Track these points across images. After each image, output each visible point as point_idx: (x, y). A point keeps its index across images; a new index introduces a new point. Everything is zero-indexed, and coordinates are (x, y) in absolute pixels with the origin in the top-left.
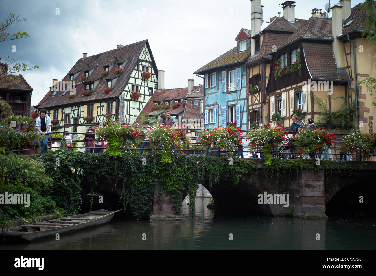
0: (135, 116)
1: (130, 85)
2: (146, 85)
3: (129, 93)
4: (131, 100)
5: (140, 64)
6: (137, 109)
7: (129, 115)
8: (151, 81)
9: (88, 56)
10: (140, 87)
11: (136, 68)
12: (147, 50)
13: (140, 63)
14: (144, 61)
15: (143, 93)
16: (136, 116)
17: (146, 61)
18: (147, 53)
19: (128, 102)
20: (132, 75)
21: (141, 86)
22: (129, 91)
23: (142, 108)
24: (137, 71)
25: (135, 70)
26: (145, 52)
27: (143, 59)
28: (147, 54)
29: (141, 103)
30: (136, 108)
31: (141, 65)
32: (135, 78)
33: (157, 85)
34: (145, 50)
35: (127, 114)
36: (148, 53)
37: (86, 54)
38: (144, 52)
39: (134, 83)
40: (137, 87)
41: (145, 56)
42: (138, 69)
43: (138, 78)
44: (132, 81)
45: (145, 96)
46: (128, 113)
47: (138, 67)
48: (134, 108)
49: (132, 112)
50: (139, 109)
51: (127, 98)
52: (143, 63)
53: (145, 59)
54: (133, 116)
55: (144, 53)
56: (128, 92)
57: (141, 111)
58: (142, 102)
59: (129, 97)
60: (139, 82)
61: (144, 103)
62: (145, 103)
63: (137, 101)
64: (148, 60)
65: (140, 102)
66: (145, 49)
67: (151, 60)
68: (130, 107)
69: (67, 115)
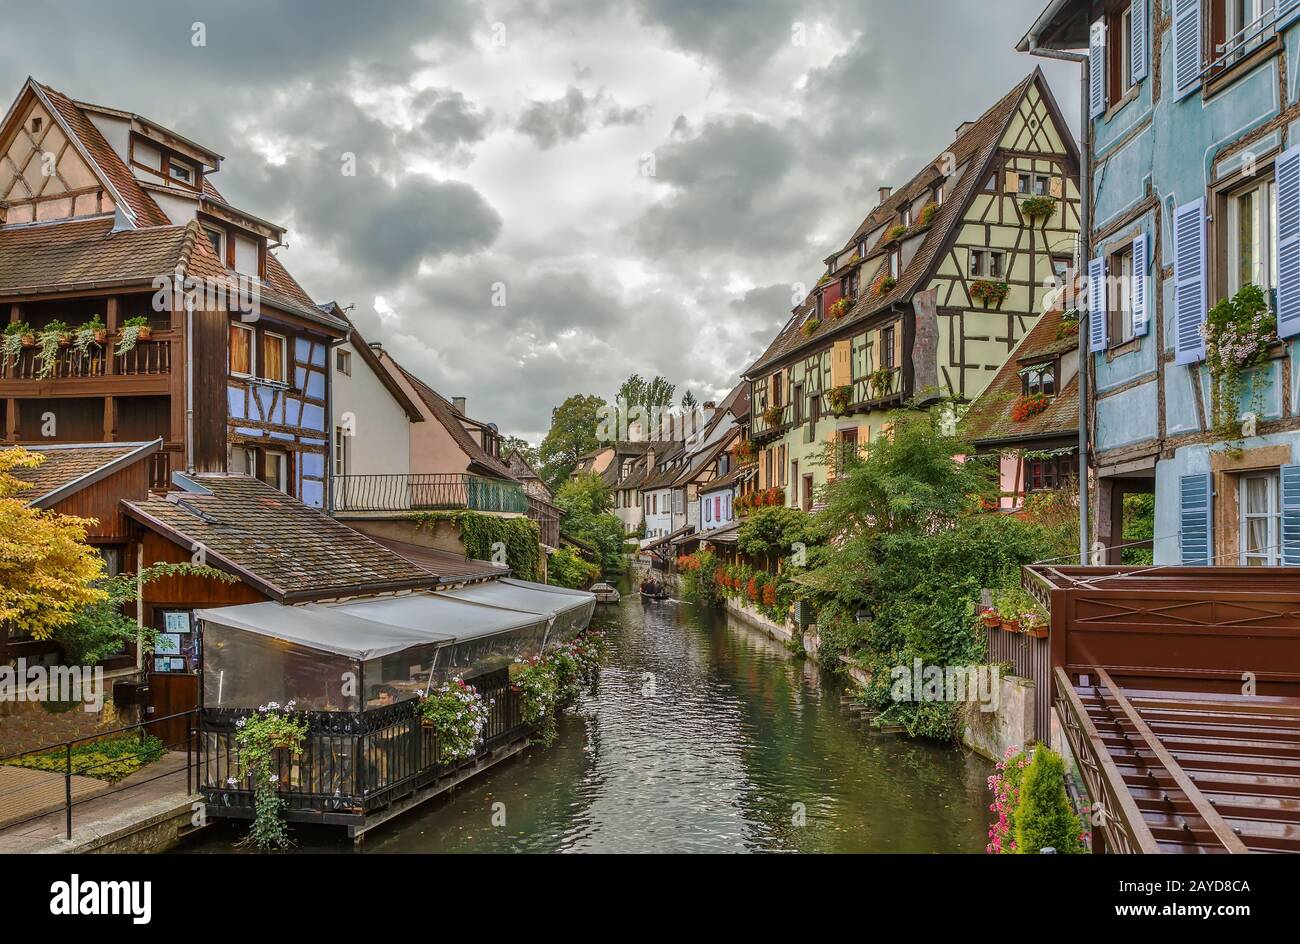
0: (988, 368)
1: (962, 255)
2: (1039, 245)
3: (958, 284)
4: (972, 309)
5: (1010, 170)
6: (998, 339)
7: (963, 366)
8: (1063, 229)
10: (1009, 255)
11: (991, 185)
12: (1041, 110)
13: (1010, 164)
14: (1026, 154)
15: (1028, 280)
16: (994, 368)
17: (1035, 156)
18: (1041, 123)
19: (957, 319)
20: (974, 213)
21: (1015, 251)
22: (960, 277)
23: (1020, 336)
24: (997, 197)
25: (988, 193)
26: (1033, 117)
27: (1022, 146)
28: (1041, 127)
29: (1016, 318)
30: (992, 339)
31: (1015, 170)
32: (988, 226)
34: (1033, 112)
35: (952, 364)
36: (1048, 124)
38: (1026, 121)
39: (984, 244)
40: (996, 256)
41: (1033, 138)
42: (999, 191)
43: (1000, 224)
44: (972, 235)
45: (1036, 288)
46: (957, 360)
47: (1001, 181)
48: (986, 339)
49: (974, 353)
50: (1010, 341)
51: (949, 304)
52: (1024, 164)
53: (1033, 148)
54: (982, 368)
55: (1026, 125)
56: (953, 279)
57: (1016, 347)
58: (1020, 314)
59: (959, 298)
60: (1003, 238)
61: (1030, 314)
62: (1038, 314)
63: (998, 311)
64: (1045, 148)
65: (1011, 314)
66: (1033, 108)
67: (1060, 149)
68: (965, 335)
69: (799, 388)
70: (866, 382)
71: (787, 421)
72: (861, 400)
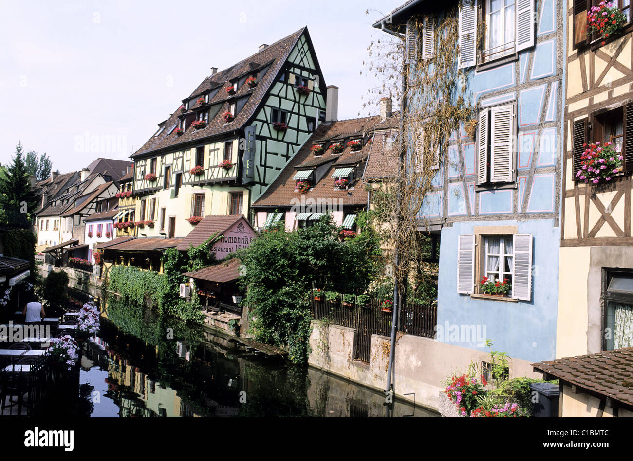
0: (277, 169)
1: (268, 110)
2: (302, 112)
3: (266, 124)
4: (271, 138)
5: (291, 73)
6: (282, 155)
7: (265, 166)
8: (312, 106)
9: (218, 71)
10: (289, 114)
11: (283, 78)
12: (306, 47)
13: (291, 70)
14: (298, 66)
15: (296, 127)
16: (279, 169)
17: (303, 68)
18: (306, 53)
19: (264, 142)
20: (275, 91)
21: (292, 112)
22: (267, 122)
23: (292, 155)
24: (285, 85)
25: (281, 82)
26: (302, 50)
27: (297, 62)
28: (305, 55)
29: (290, 145)
30: (279, 155)
31: (293, 73)
32: (280, 98)
33: (325, 114)
34: (302, 47)
35: (261, 165)
36: (308, 54)
37: (217, 69)
38: (300, 51)
39: (278, 107)
40: (284, 114)
41: (302, 59)
42: (286, 82)
43: (286, 98)
44: (273, 101)
45: (300, 132)
46: (263, 163)
47: (287, 78)
48: (276, 154)
49: (271, 160)
50: (287, 157)
51: (261, 135)
52: (297, 71)
53: (302, 64)
54: (274, 169)
55: (299, 53)
56: (264, 122)
57: (290, 160)
58: (292, 144)
59: (265, 132)
60: (287, 105)
61: (296, 144)
62: (299, 145)
63: (282, 141)
64: (307, 66)
65: (288, 143)
66: (303, 45)
67: (313, 67)
68: (268, 151)
69: (168, 168)
70: (213, 169)
71: (159, 185)
72: (209, 178)
